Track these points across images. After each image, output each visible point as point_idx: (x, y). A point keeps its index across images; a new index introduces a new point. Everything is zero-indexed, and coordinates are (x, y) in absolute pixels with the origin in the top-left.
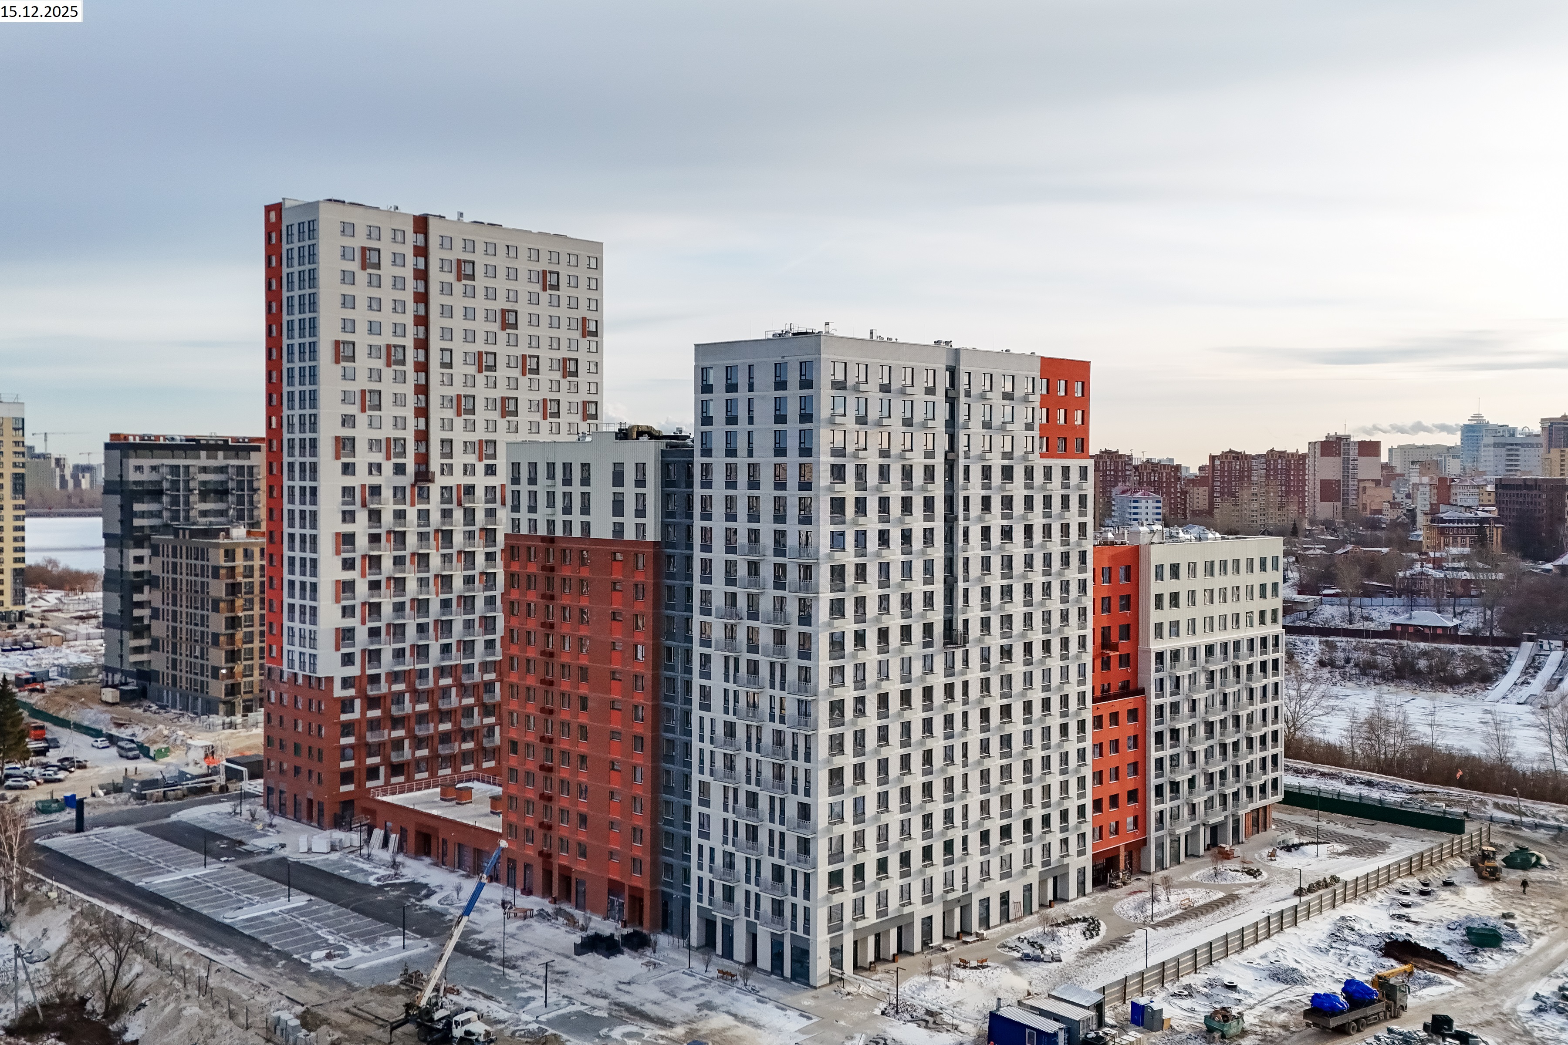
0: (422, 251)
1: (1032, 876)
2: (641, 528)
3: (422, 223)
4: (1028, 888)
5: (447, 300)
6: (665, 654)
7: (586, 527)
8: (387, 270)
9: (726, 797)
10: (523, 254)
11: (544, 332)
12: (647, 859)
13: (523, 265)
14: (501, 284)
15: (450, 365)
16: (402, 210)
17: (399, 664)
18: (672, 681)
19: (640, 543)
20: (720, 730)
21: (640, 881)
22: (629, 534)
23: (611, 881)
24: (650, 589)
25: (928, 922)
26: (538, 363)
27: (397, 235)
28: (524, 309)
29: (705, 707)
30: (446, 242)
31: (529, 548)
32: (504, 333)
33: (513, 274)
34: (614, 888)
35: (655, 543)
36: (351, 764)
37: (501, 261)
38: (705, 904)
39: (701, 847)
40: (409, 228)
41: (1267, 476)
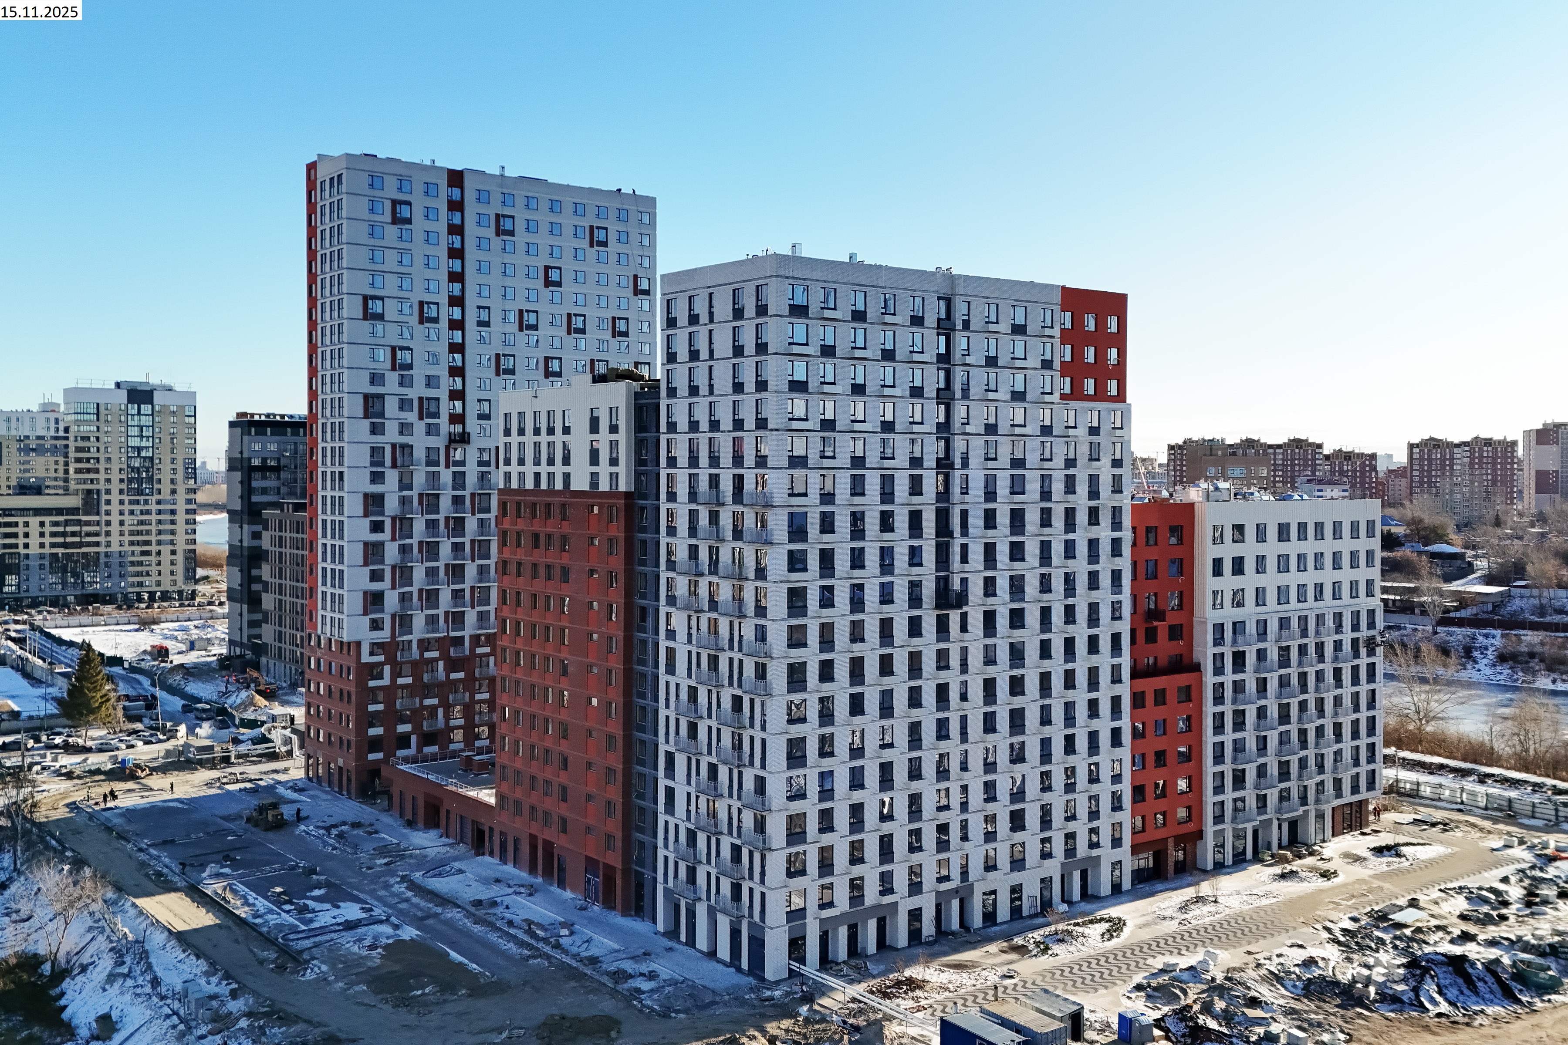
0: (456, 206)
1: (1053, 868)
2: (614, 477)
3: (456, 178)
4: (1046, 882)
5: (482, 256)
6: (637, 613)
7: (567, 477)
8: (419, 224)
9: (689, 769)
10: (568, 209)
11: (591, 289)
12: (619, 835)
13: (567, 220)
14: (543, 240)
15: (487, 324)
16: (437, 164)
17: (433, 631)
18: (644, 642)
19: (612, 494)
20: (684, 695)
21: (615, 859)
22: (604, 486)
23: (587, 858)
24: (622, 543)
25: (915, 915)
26: (584, 321)
27: (429, 189)
28: (568, 265)
29: (671, 669)
30: (482, 197)
31: (519, 504)
32: (547, 290)
33: (554, 229)
34: (591, 864)
35: (627, 495)
36: (379, 731)
37: (544, 217)
38: (671, 884)
39: (666, 822)
40: (443, 182)
41: (1471, 465)
